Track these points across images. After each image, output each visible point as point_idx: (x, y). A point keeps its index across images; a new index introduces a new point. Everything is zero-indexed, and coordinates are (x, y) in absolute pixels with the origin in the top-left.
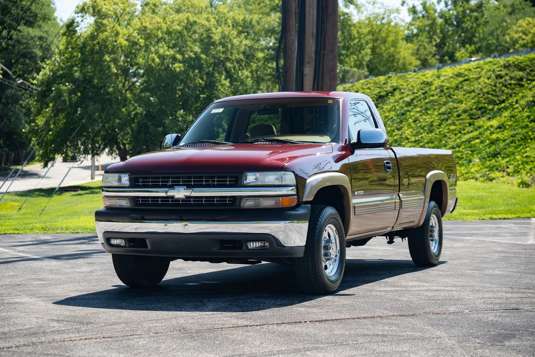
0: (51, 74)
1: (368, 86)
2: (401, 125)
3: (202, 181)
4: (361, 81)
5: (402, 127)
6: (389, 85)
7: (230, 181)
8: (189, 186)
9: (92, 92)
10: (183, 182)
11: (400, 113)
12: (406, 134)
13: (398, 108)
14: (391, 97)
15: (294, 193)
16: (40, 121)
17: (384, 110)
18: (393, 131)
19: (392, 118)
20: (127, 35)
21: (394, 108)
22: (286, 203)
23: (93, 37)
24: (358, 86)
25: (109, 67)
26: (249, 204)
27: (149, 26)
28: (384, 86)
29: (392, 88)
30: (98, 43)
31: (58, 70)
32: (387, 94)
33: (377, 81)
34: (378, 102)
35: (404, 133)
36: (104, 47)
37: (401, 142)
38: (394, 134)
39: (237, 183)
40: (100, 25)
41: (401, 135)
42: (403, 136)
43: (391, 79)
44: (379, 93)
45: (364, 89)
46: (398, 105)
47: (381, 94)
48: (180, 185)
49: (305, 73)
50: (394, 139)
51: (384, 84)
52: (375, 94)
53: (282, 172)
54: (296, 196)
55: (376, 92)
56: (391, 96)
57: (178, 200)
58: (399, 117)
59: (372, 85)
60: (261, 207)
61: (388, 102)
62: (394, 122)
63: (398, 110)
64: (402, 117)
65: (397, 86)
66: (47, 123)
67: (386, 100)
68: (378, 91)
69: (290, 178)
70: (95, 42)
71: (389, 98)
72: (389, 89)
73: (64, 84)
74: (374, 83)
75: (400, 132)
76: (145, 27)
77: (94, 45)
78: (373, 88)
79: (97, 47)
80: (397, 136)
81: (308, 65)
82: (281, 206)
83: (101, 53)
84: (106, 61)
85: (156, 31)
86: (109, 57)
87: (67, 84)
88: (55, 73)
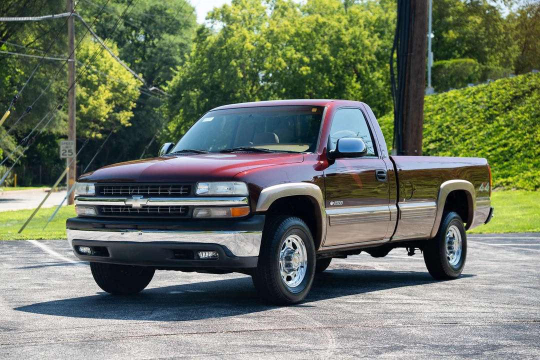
0: (182, 80)
1: (504, 86)
2: (534, 128)
3: (158, 191)
4: (497, 81)
5: (535, 130)
6: (527, 84)
7: (183, 191)
8: (146, 196)
9: (220, 98)
10: (141, 191)
11: (534, 115)
12: (538, 138)
13: (533, 109)
14: (528, 98)
15: (245, 203)
16: (172, 127)
17: (518, 111)
18: (525, 134)
19: (525, 120)
20: (255, 39)
21: (528, 109)
22: (237, 213)
23: (220, 43)
24: (492, 87)
25: (236, 72)
26: (201, 213)
27: (276, 30)
28: (522, 85)
29: (530, 88)
30: (226, 48)
31: (188, 77)
32: (524, 94)
33: (514, 80)
34: (513, 103)
35: (536, 136)
36: (232, 55)
37: (532, 146)
38: (525, 137)
39: (190, 192)
40: (228, 30)
41: (532, 139)
42: (535, 140)
43: (530, 77)
44: (515, 93)
45: (499, 89)
46: (533, 106)
47: (517, 94)
48: (137, 194)
50: (524, 143)
51: (522, 83)
52: (511, 95)
53: (233, 183)
54: (248, 207)
55: (511, 92)
56: (529, 96)
57: (136, 209)
58: (533, 119)
59: (508, 84)
60: (212, 217)
61: (524, 103)
62: (527, 125)
63: (533, 112)
64: (536, 119)
65: (535, 86)
67: (521, 101)
68: (514, 91)
69: (242, 188)
70: (223, 48)
71: (526, 99)
72: (526, 88)
73: (192, 90)
74: (511, 82)
75: (532, 136)
76: (272, 31)
77: (222, 50)
78: (509, 88)
79: (225, 53)
80: (528, 140)
82: (232, 217)
83: (229, 58)
84: (233, 66)
85: (284, 34)
86: (236, 62)
87: (196, 90)
88: (185, 80)
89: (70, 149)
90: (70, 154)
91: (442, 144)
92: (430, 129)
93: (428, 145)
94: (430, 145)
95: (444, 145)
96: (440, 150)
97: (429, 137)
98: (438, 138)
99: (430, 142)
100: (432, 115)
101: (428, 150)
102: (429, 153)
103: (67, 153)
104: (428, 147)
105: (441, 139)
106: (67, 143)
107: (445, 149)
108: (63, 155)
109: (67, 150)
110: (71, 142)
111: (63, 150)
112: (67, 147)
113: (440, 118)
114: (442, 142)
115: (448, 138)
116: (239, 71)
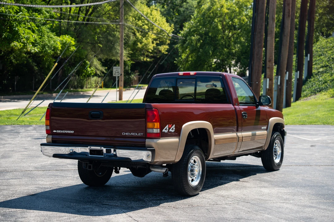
0: (188, 30)
9: (209, 40)
16: (184, 56)
20: (230, 6)
23: (209, 9)
25: (217, 26)
30: (212, 12)
31: (192, 28)
36: (216, 15)
40: (213, 2)
49: (268, 40)
66: (188, 57)
73: (194, 36)
76: (239, 2)
77: (210, 13)
79: (212, 14)
81: (269, 35)
83: (214, 18)
84: (216, 22)
85: (246, 3)
86: (217, 20)
87: (195, 36)
88: (190, 30)
89: (118, 71)
90: (118, 74)
91: (327, 68)
92: (324, 59)
93: (319, 69)
95: (328, 69)
96: (325, 72)
97: (321, 65)
98: (326, 65)
100: (328, 51)
101: (319, 72)
102: (319, 74)
103: (117, 74)
104: (319, 70)
105: (328, 66)
106: (116, 68)
107: (328, 72)
108: (115, 74)
109: (117, 72)
110: (118, 67)
111: (115, 72)
112: (117, 70)
113: (331, 52)
114: (328, 67)
115: (331, 65)
116: (219, 25)
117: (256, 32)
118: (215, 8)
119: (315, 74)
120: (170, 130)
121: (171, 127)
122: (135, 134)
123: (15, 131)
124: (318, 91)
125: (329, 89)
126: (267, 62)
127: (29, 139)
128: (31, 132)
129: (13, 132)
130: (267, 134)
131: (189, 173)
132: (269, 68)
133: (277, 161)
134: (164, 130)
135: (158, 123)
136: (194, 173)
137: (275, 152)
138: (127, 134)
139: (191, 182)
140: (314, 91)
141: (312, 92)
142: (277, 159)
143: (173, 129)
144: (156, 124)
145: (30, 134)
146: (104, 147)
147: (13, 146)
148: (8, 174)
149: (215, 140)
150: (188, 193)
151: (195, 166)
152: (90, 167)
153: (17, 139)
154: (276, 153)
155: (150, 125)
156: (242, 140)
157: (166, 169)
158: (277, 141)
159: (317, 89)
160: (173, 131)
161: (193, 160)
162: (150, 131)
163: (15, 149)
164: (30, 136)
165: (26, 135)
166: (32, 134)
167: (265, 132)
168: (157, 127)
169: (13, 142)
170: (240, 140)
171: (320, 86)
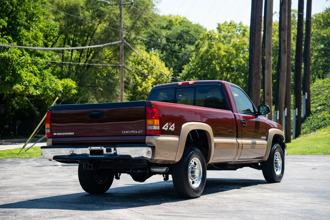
0: (187, 72)
20: (227, 49)
23: (207, 51)
27: (238, 43)
30: (210, 55)
31: (191, 70)
36: (213, 57)
40: (210, 45)
70: (208, 54)
76: (236, 44)
77: (208, 56)
79: (210, 57)
81: (267, 69)
83: (211, 60)
84: (214, 64)
85: (243, 46)
86: (215, 62)
87: (194, 78)
88: (189, 72)
91: (325, 107)
92: (321, 98)
93: (317, 107)
94: (318, 107)
95: (326, 107)
96: (324, 110)
97: (319, 103)
98: (323, 103)
99: (319, 106)
100: (325, 90)
101: (317, 110)
102: (317, 112)
104: (317, 109)
105: (325, 104)
107: (326, 110)
113: (328, 92)
114: (325, 105)
115: (329, 103)
116: (217, 66)
117: (253, 64)
118: (212, 50)
119: (313, 112)
120: (170, 128)
121: (171, 125)
122: (135, 132)
123: (16, 162)
124: (317, 128)
125: (328, 126)
126: (266, 95)
127: (30, 167)
128: (32, 162)
129: (13, 163)
130: (267, 144)
131: (190, 175)
132: (267, 101)
133: (278, 173)
134: (163, 128)
135: (158, 120)
136: (195, 174)
137: (276, 163)
138: (127, 132)
139: (191, 183)
140: (314, 128)
141: (311, 129)
142: (278, 171)
143: (172, 128)
144: (155, 121)
145: (30, 164)
146: (104, 147)
147: (13, 171)
148: (8, 188)
149: (215, 144)
150: (189, 194)
151: (196, 168)
152: (90, 167)
153: (18, 167)
154: (276, 165)
155: (150, 122)
156: (242, 147)
157: (167, 168)
158: (277, 153)
159: (317, 126)
160: (173, 129)
161: (193, 162)
162: (150, 128)
163: (15, 173)
164: (31, 165)
165: (26, 165)
166: (32, 164)
167: (265, 142)
168: (157, 124)
169: (13, 169)
170: (240, 147)
171: (319, 123)
